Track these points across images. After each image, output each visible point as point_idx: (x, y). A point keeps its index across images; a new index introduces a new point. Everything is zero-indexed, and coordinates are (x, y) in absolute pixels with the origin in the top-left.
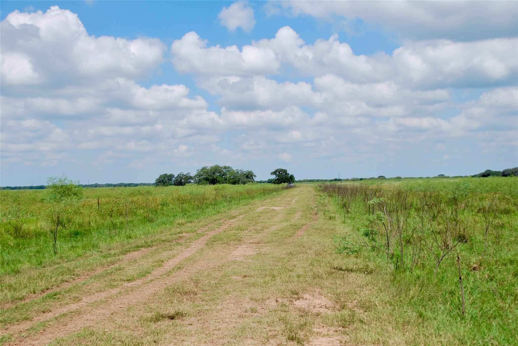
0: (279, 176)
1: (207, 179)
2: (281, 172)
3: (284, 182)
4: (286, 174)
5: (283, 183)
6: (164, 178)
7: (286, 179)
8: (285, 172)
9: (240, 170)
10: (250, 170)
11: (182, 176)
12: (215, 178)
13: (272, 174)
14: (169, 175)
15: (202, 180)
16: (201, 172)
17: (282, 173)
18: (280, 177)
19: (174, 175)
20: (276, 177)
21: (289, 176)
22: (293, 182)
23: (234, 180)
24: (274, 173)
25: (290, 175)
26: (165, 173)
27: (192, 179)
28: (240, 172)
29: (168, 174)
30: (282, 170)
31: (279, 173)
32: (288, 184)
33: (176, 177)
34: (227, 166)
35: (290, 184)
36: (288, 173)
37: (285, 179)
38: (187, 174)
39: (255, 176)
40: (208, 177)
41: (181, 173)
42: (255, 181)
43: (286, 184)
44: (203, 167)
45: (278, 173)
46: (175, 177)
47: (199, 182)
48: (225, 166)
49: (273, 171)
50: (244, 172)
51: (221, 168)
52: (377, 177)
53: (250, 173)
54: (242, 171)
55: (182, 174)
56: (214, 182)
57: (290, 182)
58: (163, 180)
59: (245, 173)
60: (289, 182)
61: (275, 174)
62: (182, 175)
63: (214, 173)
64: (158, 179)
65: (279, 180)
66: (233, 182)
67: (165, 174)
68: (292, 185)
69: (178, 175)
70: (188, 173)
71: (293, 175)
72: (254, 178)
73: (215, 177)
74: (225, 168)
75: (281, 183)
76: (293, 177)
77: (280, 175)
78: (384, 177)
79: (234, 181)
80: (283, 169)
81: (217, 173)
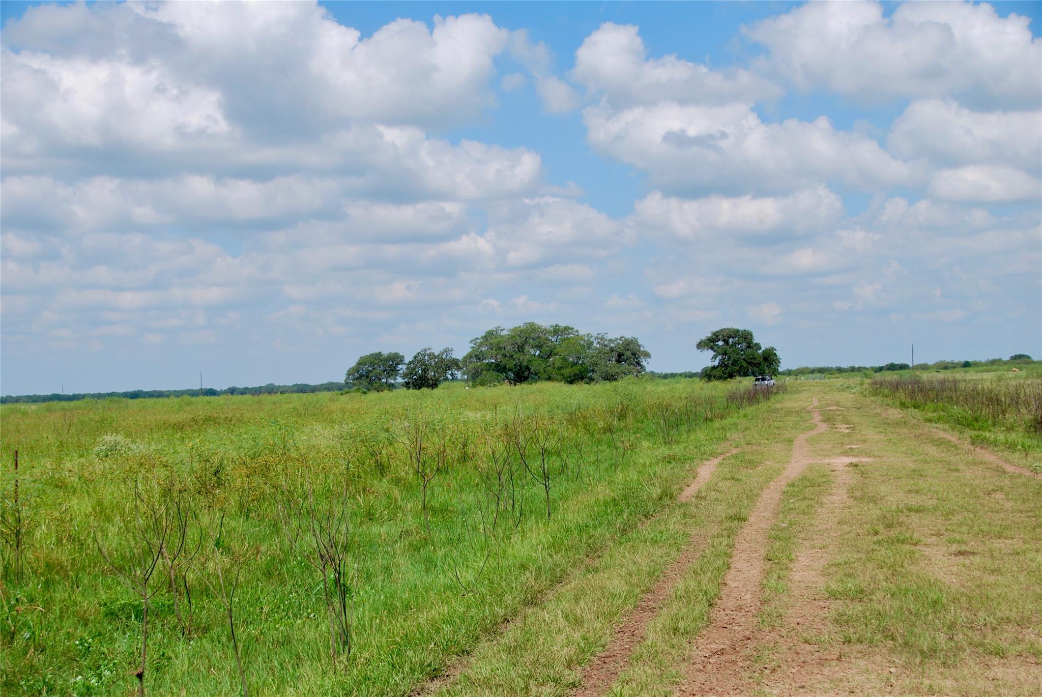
0: (725, 354)
1: (500, 368)
2: (731, 340)
3: (746, 375)
4: (749, 347)
5: (738, 378)
6: (372, 364)
7: (750, 364)
8: (746, 338)
9: (595, 335)
10: (629, 336)
11: (426, 358)
12: (525, 363)
13: (701, 345)
14: (388, 356)
15: (482, 370)
16: (481, 345)
17: (734, 344)
18: (730, 358)
19: (403, 357)
20: (715, 357)
21: (760, 352)
22: (775, 372)
23: (576, 369)
24: (709, 343)
25: (763, 349)
26: (377, 352)
27: (459, 368)
28: (595, 343)
29: (385, 353)
30: (735, 333)
31: (726, 342)
32: (757, 380)
33: (410, 363)
34: (562, 324)
35: (763, 379)
36: (755, 342)
37: (745, 364)
38: (442, 353)
39: (647, 355)
40: (504, 361)
41: (425, 350)
42: (648, 370)
43: (746, 383)
44: (488, 330)
45: (721, 343)
46: (407, 361)
47: (476, 378)
48: (557, 326)
49: (704, 338)
50: (611, 341)
51: (545, 331)
52: (1008, 359)
53: (628, 344)
54: (602, 338)
55: (428, 352)
56: (521, 375)
57: (762, 374)
58: (371, 371)
59: (612, 345)
60: (760, 374)
61: (712, 348)
62: (429, 355)
63: (521, 349)
64: (353, 368)
65: (726, 366)
66: (575, 375)
67: (376, 354)
68: (772, 381)
69: (415, 357)
70: (446, 351)
71: (773, 349)
72: (644, 363)
73: (524, 359)
74: (556, 331)
75: (731, 376)
76: (775, 354)
77: (729, 351)
78: (1029, 357)
79: (577, 372)
80: (738, 331)
81: (532, 347)
